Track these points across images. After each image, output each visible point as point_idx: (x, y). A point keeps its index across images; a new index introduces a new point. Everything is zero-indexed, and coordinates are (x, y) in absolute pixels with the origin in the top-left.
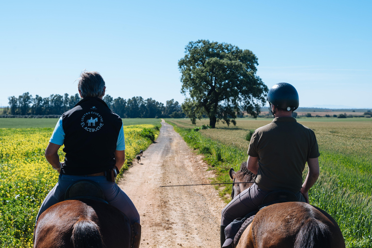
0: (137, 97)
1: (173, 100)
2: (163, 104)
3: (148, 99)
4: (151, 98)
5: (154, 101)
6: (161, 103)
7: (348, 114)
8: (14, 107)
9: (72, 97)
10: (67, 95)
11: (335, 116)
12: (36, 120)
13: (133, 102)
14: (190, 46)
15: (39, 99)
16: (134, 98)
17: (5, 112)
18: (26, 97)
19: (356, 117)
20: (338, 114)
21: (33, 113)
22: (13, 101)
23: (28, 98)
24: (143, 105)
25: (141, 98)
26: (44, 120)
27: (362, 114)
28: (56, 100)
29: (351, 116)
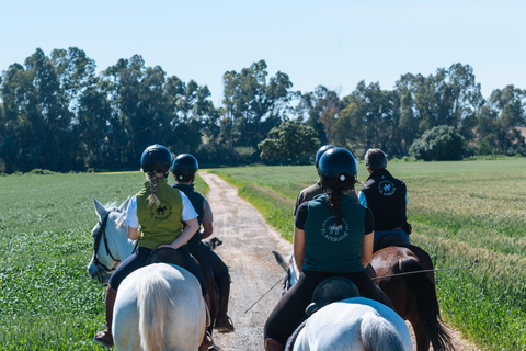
0: (57, 53)
1: (263, 64)
2: (206, 92)
3: (123, 63)
4: (137, 60)
5: (156, 75)
6: (193, 85)
13: (36, 82)
16: (38, 59)
24: (92, 102)
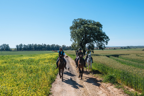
7: (116, 48)
8: (18, 48)
9: (34, 45)
10: (33, 44)
11: (112, 49)
12: (24, 52)
14: (75, 21)
15: (25, 46)
17: (15, 50)
18: (21, 45)
19: (118, 49)
20: (113, 48)
21: (23, 50)
22: (17, 46)
23: (22, 45)
25: (55, 45)
26: (26, 52)
27: (120, 48)
28: (30, 46)
29: (117, 49)
